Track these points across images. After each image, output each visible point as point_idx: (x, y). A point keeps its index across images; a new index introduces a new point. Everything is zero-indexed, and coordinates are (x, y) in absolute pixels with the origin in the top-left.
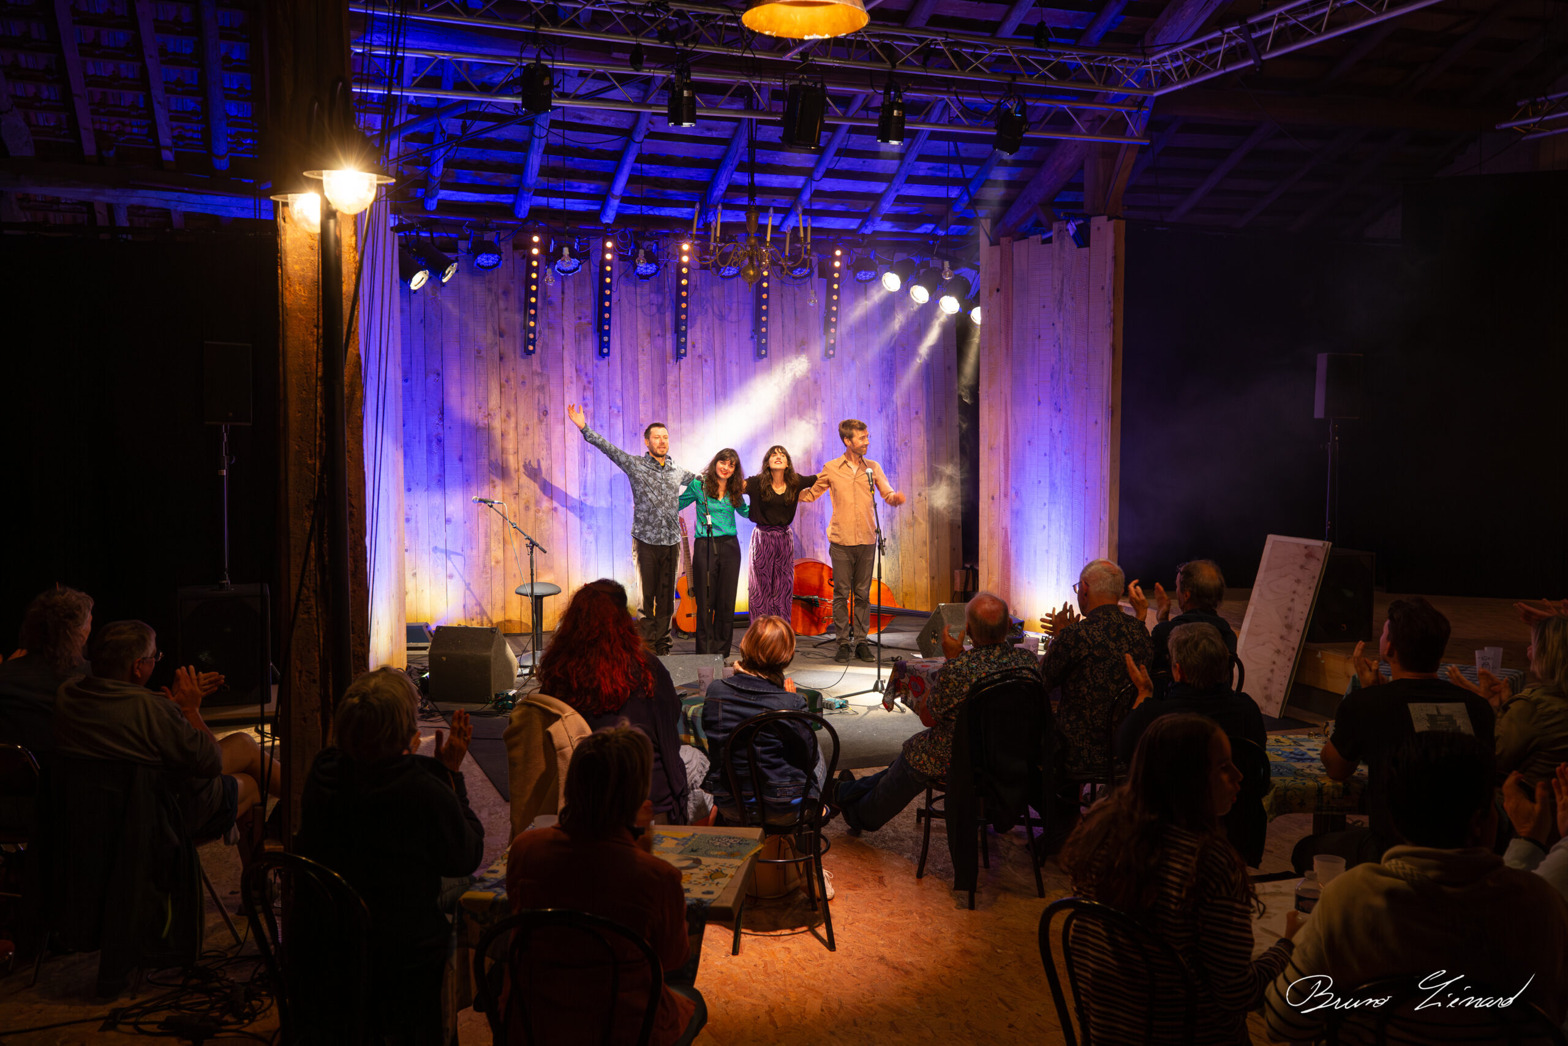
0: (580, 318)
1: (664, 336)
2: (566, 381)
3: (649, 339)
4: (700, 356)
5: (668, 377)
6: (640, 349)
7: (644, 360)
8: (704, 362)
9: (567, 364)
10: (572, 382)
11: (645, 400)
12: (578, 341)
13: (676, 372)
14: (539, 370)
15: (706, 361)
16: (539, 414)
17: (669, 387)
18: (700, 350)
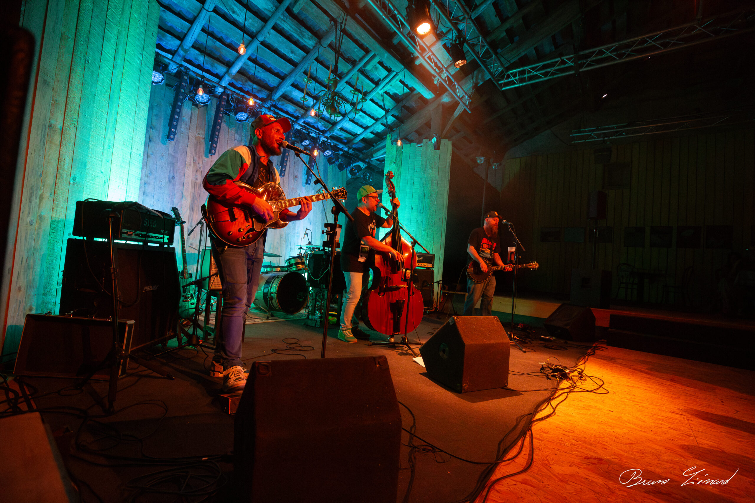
0: (199, 134)
2: (187, 163)
9: (188, 154)
10: (190, 165)
12: (196, 145)
14: (173, 154)
16: (169, 177)
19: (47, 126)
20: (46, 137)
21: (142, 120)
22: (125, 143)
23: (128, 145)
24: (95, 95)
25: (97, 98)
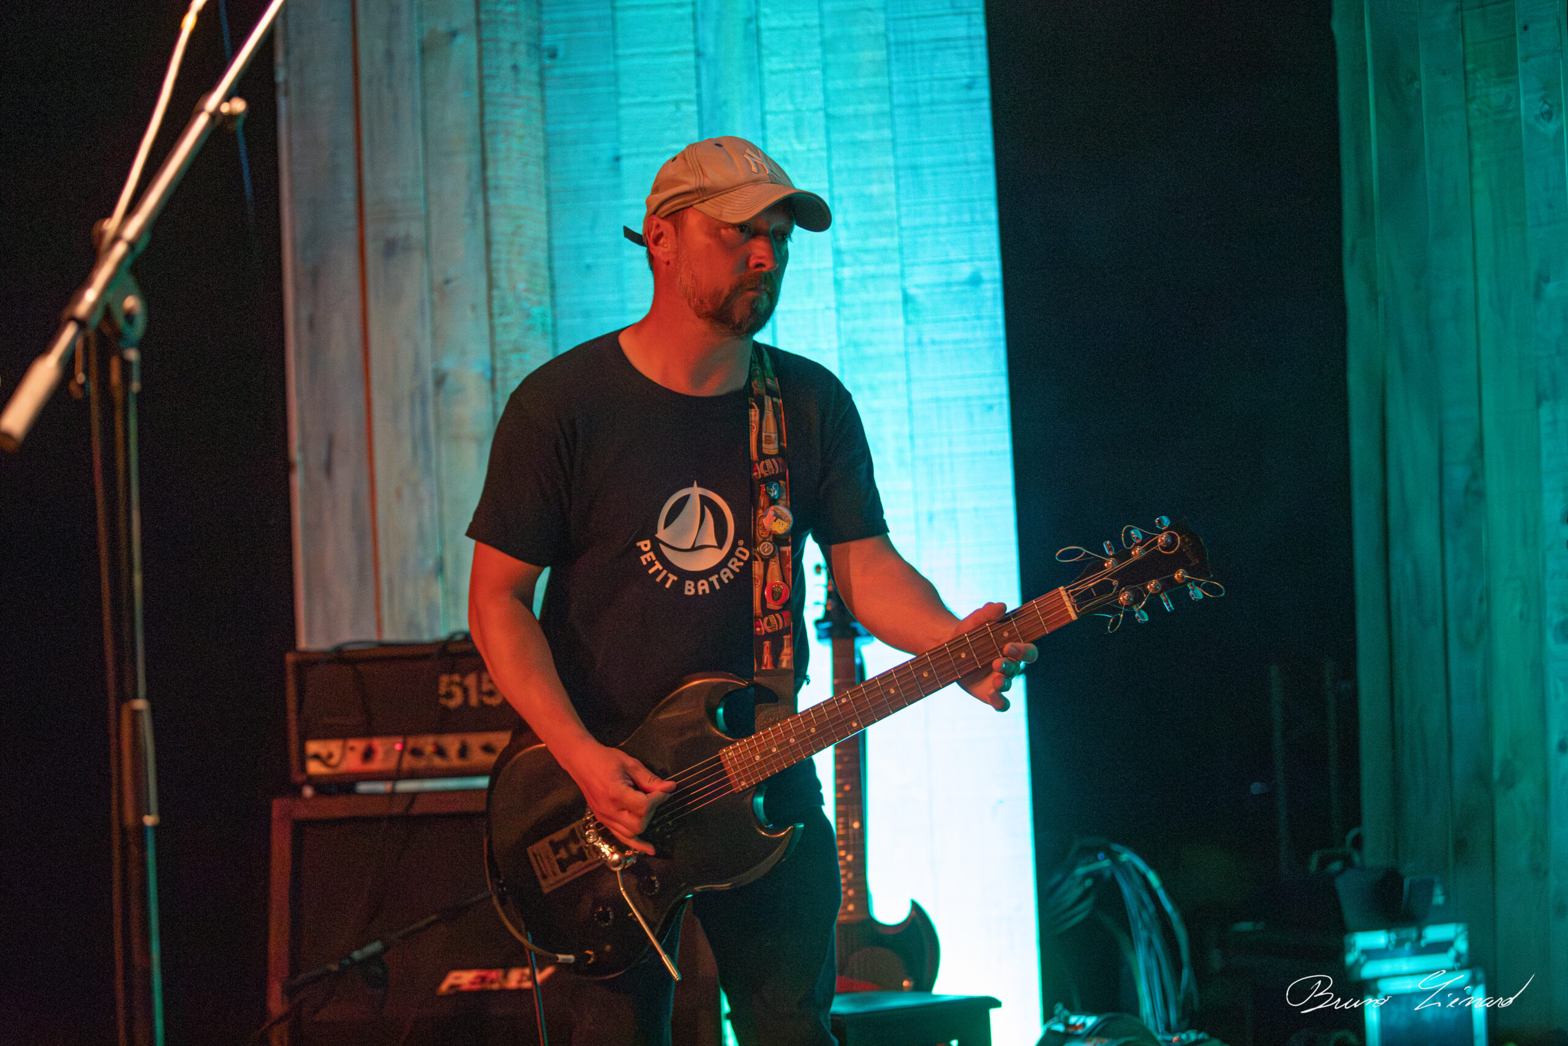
19: (430, 387)
20: (432, 428)
21: (949, 96)
22: (846, 272)
23: (871, 269)
24: (617, 159)
25: (625, 163)
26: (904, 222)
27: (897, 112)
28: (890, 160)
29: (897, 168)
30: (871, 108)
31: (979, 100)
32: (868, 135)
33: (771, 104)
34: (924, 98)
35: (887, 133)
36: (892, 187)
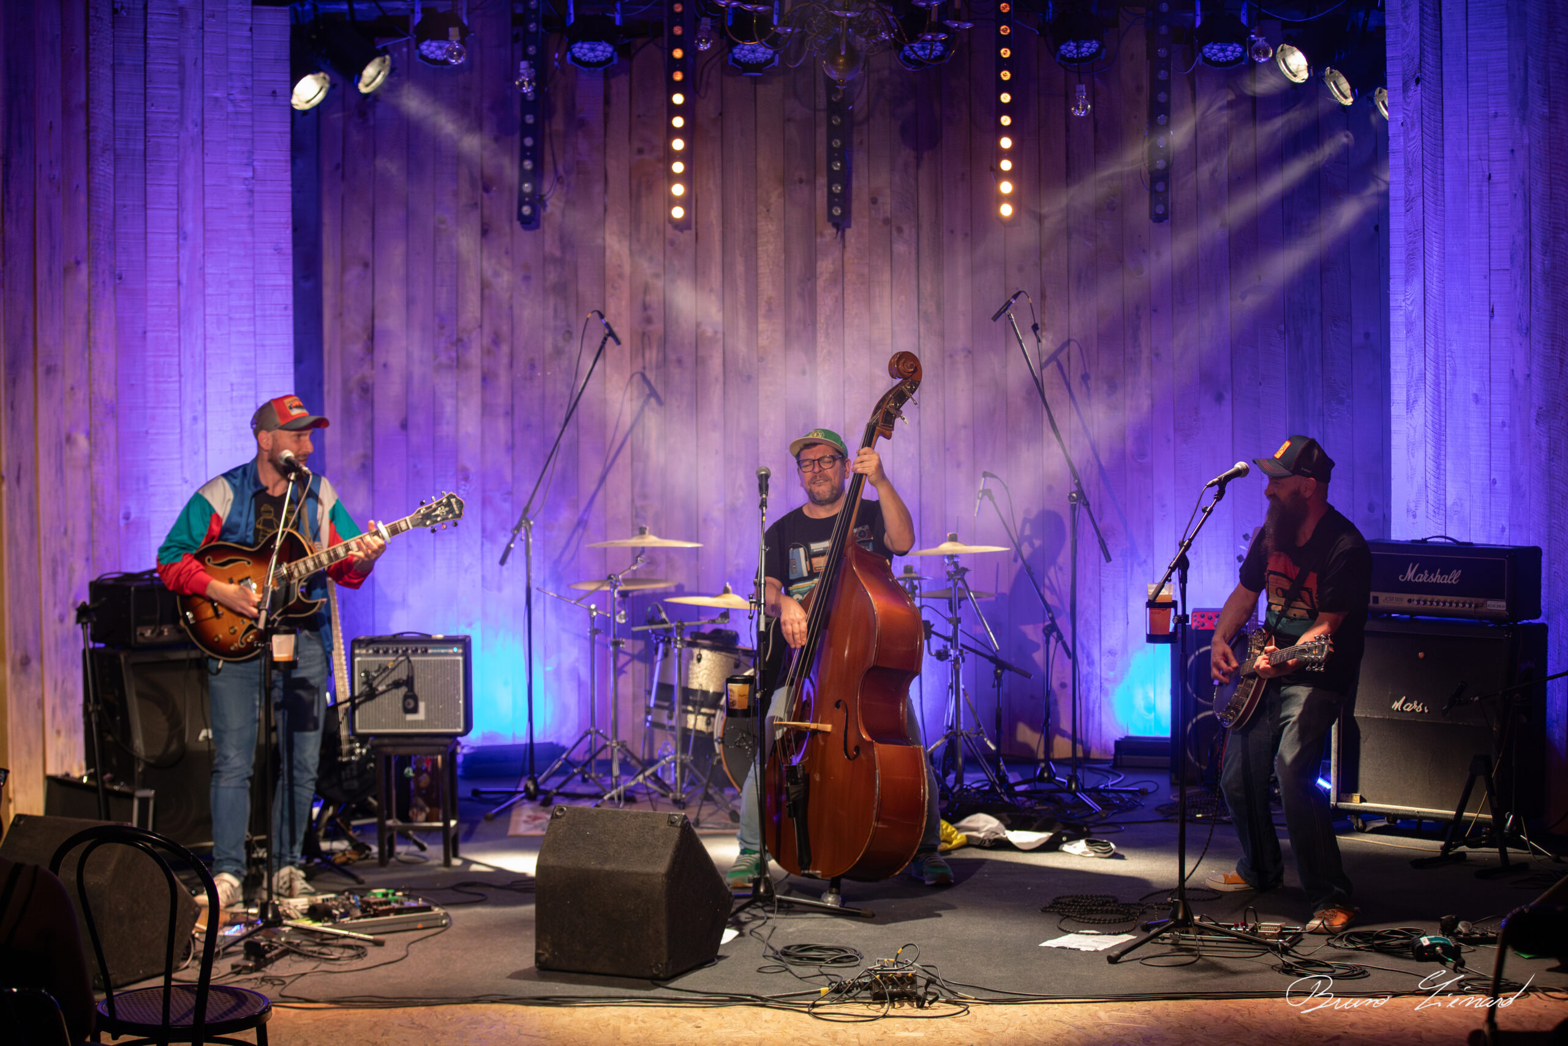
1: (812, 182)
2: (611, 273)
3: (780, 190)
4: (887, 221)
5: (819, 263)
6: (761, 208)
7: (769, 232)
8: (894, 233)
9: (612, 239)
11: (770, 310)
12: (635, 196)
13: (837, 254)
15: (900, 230)
16: (554, 339)
17: (821, 283)
18: (888, 207)
21: (278, 312)
22: (234, 394)
23: (244, 393)
24: (145, 333)
25: (149, 335)
26: (259, 372)
27: (257, 319)
28: (252, 341)
29: (255, 345)
30: (247, 315)
31: (288, 316)
32: (244, 329)
33: (208, 310)
34: (268, 313)
35: (252, 328)
36: (253, 354)
